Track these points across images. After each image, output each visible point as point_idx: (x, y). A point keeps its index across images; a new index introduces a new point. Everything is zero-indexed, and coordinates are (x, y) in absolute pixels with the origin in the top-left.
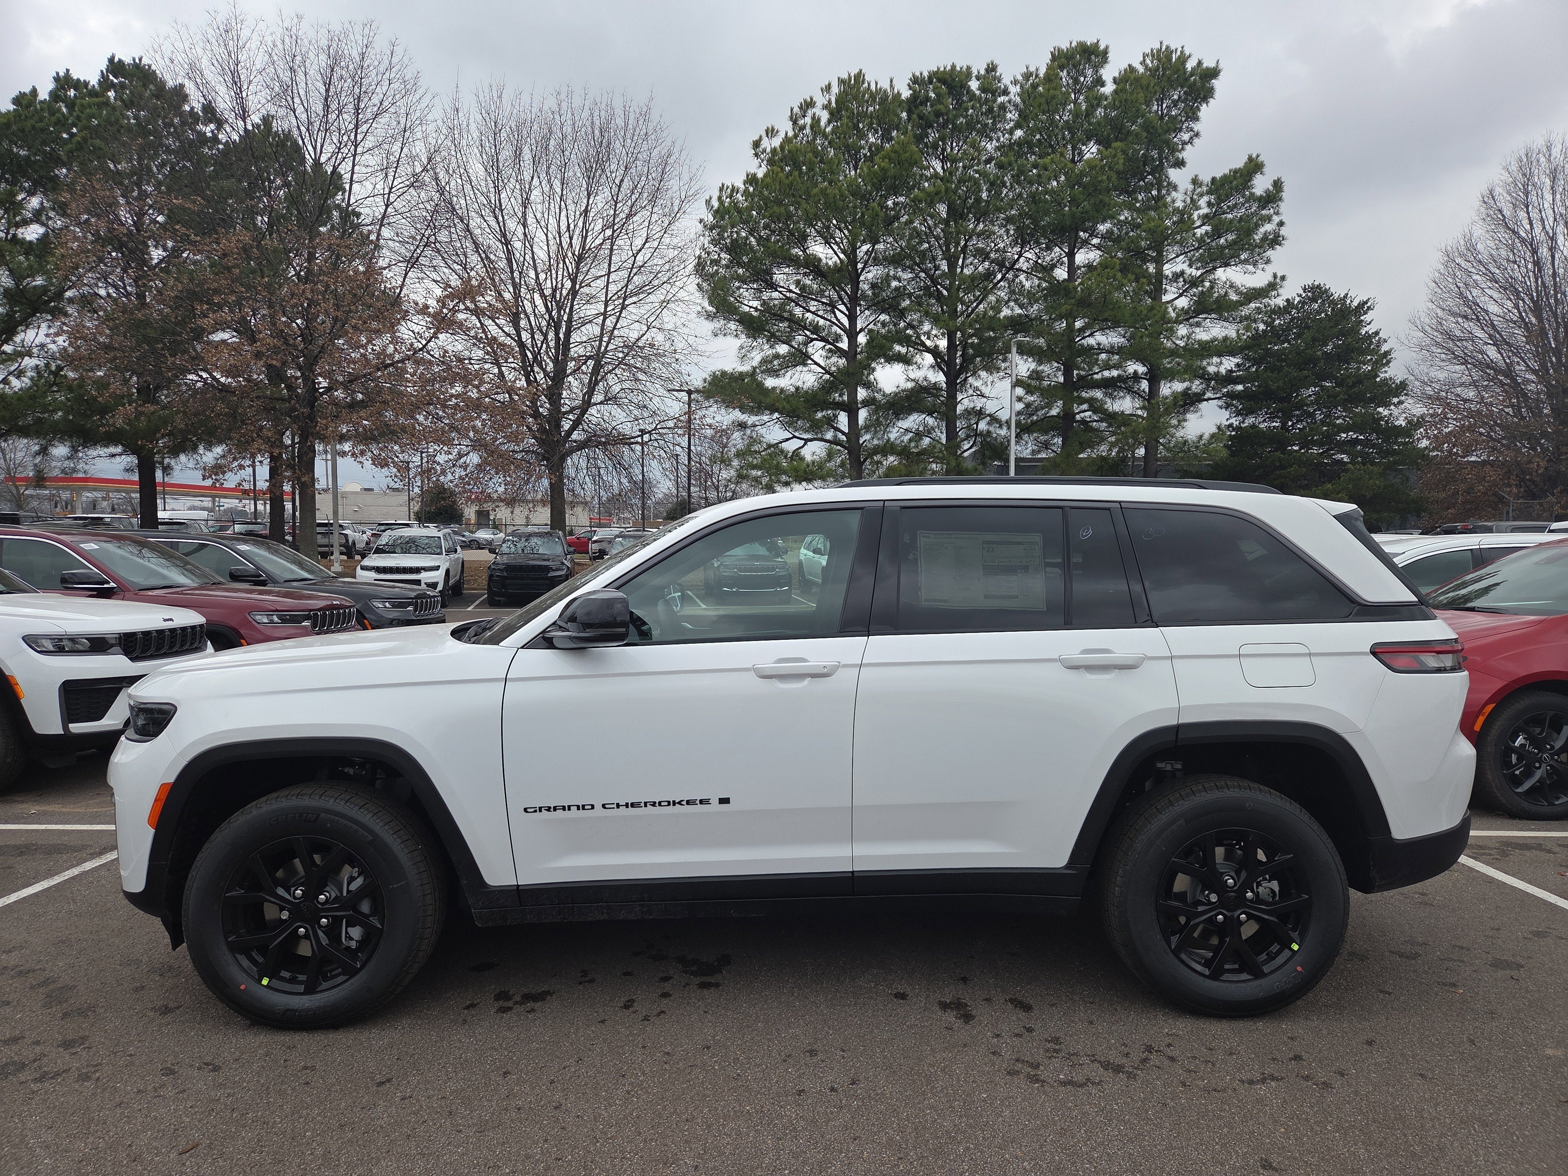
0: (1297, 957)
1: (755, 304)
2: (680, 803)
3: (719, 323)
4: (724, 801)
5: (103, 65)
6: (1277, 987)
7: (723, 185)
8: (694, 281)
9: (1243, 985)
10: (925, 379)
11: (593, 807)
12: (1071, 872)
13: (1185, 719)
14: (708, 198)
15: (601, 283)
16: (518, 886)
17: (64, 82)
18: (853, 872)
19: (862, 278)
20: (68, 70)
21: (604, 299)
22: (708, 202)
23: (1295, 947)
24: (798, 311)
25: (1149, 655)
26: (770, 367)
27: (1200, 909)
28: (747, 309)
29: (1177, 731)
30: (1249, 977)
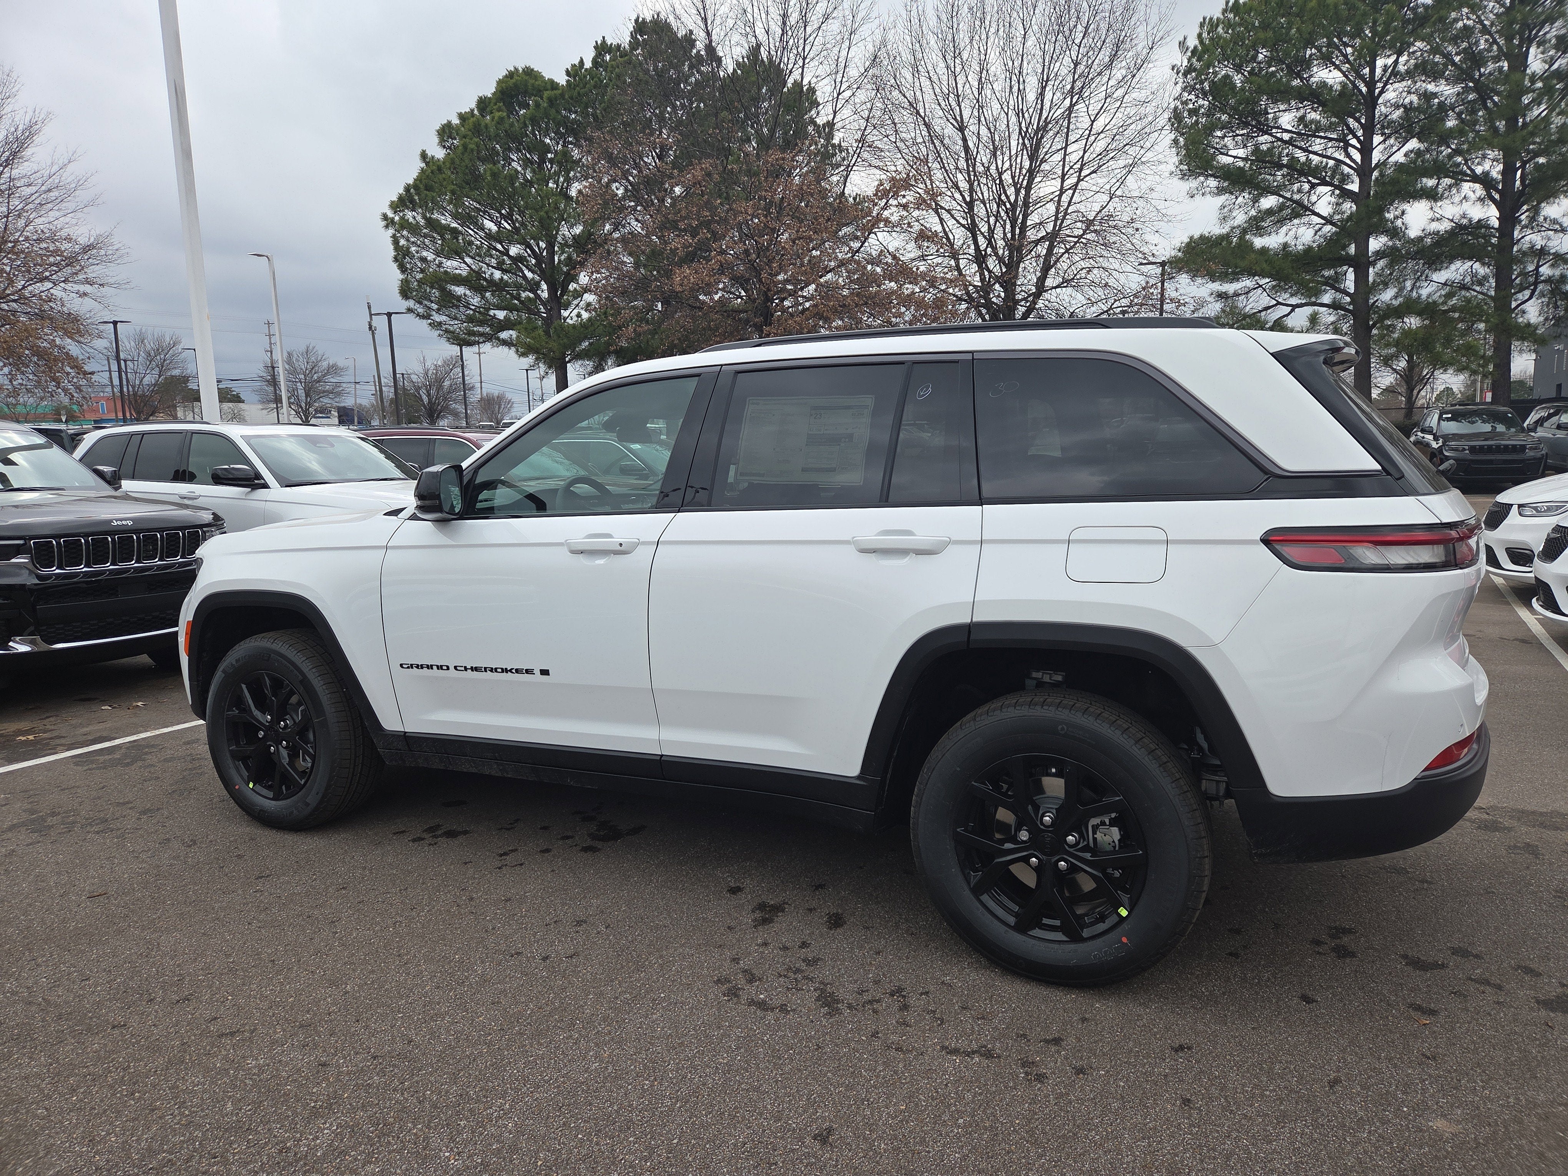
0: (1125, 926)
1: (1241, 153)
2: (511, 671)
3: (1193, 183)
4: (544, 672)
5: (631, 27)
6: (1095, 956)
7: (1204, 19)
8: (1168, 137)
9: (1056, 946)
10: (1464, 216)
11: (448, 668)
12: (862, 783)
13: (983, 616)
14: (1182, 39)
15: (1058, 157)
16: (406, 733)
17: (602, 48)
18: (662, 756)
19: (1380, 101)
20: (604, 38)
21: (1060, 173)
22: (1182, 44)
23: (1124, 912)
24: (1301, 156)
25: (953, 539)
26: (1256, 225)
27: (1008, 846)
28: (1229, 160)
29: (969, 632)
30: (1065, 939)
